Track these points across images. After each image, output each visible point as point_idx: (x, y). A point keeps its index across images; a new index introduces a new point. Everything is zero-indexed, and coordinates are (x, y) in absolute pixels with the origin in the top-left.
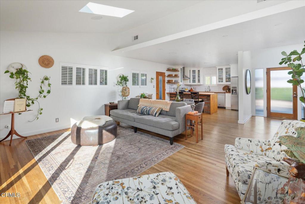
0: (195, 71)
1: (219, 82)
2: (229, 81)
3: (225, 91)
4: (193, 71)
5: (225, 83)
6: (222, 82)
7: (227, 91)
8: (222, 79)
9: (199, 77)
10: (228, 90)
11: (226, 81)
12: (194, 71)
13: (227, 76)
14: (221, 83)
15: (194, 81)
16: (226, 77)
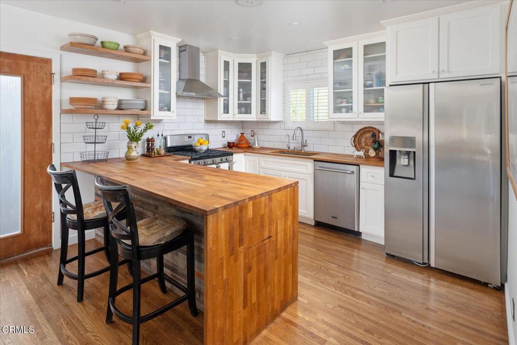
0: (250, 65)
1: (337, 109)
2: (379, 108)
3: (361, 153)
4: (240, 65)
5: (360, 116)
6: (349, 109)
7: (372, 153)
8: (348, 97)
9: (263, 89)
10: (375, 149)
11: (368, 108)
12: (245, 69)
13: (369, 83)
14: (344, 116)
15: (245, 108)
16: (365, 86)
